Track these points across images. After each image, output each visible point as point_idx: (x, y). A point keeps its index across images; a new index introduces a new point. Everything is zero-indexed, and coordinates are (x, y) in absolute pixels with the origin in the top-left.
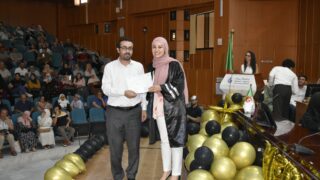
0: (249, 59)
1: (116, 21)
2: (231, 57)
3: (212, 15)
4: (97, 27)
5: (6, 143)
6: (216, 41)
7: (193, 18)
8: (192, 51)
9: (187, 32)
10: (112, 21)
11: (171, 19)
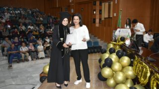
0: (128, 22)
1: (70, 6)
2: (120, 21)
3: (112, 3)
4: (62, 8)
5: (25, 56)
6: (113, 15)
7: (103, 4)
8: (103, 19)
9: (100, 11)
10: (68, 6)
11: (94, 5)
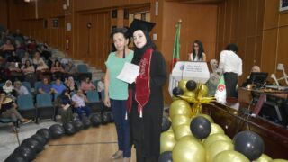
0: (197, 49)
4: (46, 21)
10: (60, 17)
11: (113, 17)
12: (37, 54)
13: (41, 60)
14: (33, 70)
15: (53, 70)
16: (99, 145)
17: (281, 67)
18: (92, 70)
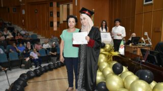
1: (20, 6)
4: (8, 9)
7: (61, 6)
8: (61, 22)
9: (58, 13)
10: (17, 6)
11: (50, 6)
12: (5, 29)
13: (9, 32)
14: (4, 38)
15: (17, 38)
16: (57, 81)
17: (146, 34)
18: (39, 37)
